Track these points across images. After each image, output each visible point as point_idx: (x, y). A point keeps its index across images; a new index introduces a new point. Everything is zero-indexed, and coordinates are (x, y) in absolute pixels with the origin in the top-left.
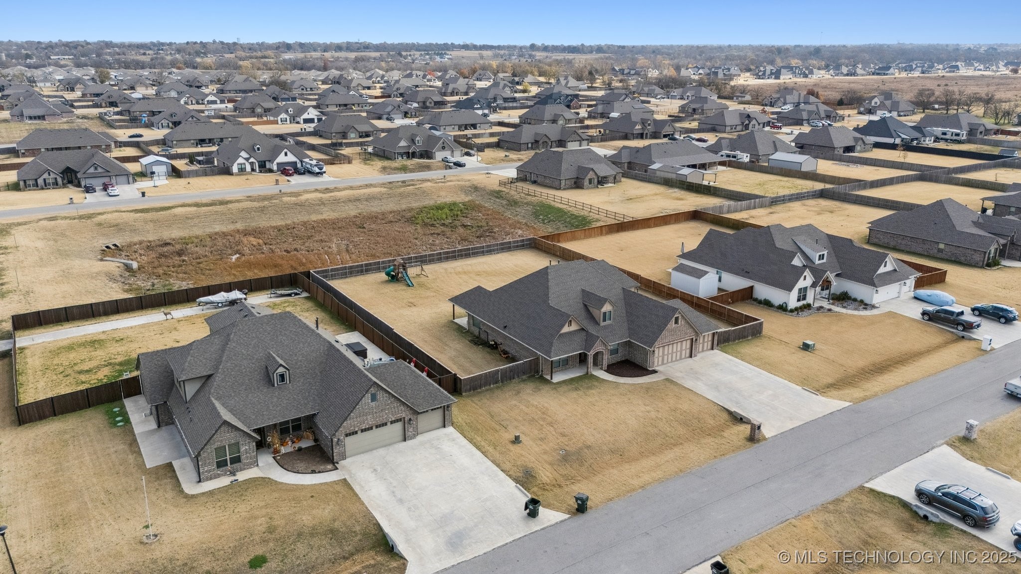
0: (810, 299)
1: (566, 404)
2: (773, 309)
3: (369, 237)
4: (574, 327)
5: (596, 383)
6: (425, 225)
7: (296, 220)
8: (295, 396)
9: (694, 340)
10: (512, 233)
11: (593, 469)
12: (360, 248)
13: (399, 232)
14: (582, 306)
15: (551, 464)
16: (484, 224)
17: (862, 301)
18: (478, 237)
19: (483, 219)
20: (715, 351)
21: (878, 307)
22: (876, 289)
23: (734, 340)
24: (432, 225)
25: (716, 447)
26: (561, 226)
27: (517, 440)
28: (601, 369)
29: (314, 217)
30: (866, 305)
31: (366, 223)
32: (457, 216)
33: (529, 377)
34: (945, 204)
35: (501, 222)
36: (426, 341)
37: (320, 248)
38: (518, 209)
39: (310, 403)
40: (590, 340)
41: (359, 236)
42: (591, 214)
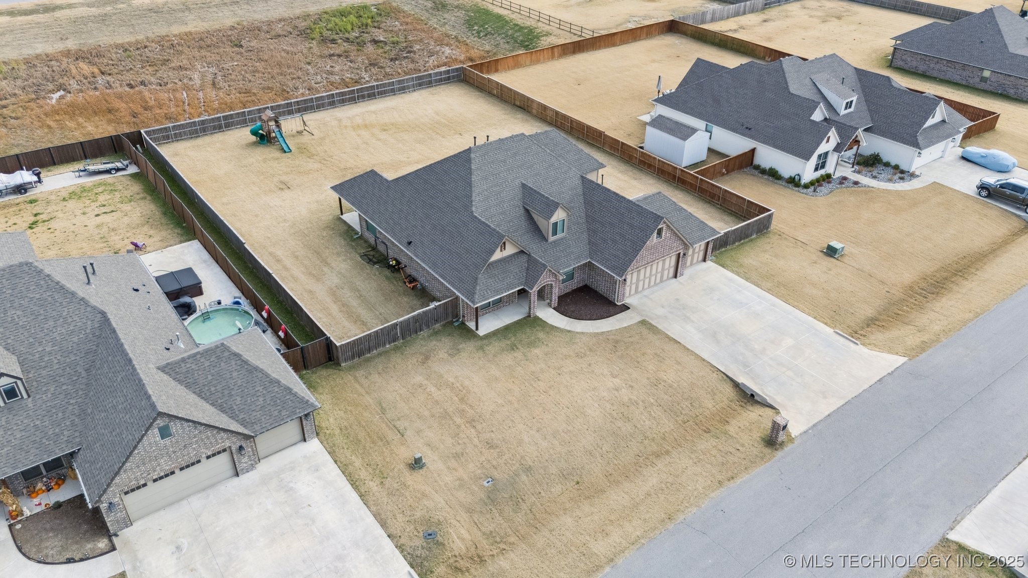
0: (829, 168)
1: (496, 379)
2: (780, 182)
3: (246, 62)
4: (510, 250)
5: (541, 335)
6: (324, 40)
7: (150, 35)
8: (38, 422)
9: (682, 255)
10: (437, 53)
11: (535, 519)
12: (232, 80)
13: (288, 53)
14: (522, 211)
15: (470, 511)
16: (401, 38)
17: (896, 167)
18: (392, 60)
19: (400, 30)
20: (709, 263)
21: (918, 176)
22: (918, 151)
23: (734, 243)
24: (333, 41)
25: (720, 459)
26: (502, 42)
27: (417, 464)
28: (550, 305)
29: (176, 29)
30: (902, 172)
31: (244, 39)
32: (367, 25)
33: (444, 326)
34: (996, 15)
35: (423, 35)
36: (297, 257)
37: (177, 81)
38: (446, 16)
39: (66, 433)
40: (533, 268)
41: (232, 59)
42: (540, 24)
